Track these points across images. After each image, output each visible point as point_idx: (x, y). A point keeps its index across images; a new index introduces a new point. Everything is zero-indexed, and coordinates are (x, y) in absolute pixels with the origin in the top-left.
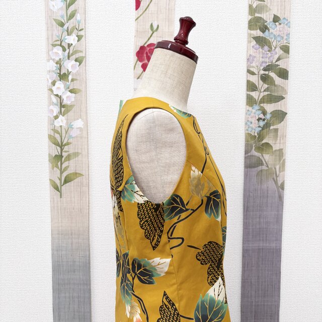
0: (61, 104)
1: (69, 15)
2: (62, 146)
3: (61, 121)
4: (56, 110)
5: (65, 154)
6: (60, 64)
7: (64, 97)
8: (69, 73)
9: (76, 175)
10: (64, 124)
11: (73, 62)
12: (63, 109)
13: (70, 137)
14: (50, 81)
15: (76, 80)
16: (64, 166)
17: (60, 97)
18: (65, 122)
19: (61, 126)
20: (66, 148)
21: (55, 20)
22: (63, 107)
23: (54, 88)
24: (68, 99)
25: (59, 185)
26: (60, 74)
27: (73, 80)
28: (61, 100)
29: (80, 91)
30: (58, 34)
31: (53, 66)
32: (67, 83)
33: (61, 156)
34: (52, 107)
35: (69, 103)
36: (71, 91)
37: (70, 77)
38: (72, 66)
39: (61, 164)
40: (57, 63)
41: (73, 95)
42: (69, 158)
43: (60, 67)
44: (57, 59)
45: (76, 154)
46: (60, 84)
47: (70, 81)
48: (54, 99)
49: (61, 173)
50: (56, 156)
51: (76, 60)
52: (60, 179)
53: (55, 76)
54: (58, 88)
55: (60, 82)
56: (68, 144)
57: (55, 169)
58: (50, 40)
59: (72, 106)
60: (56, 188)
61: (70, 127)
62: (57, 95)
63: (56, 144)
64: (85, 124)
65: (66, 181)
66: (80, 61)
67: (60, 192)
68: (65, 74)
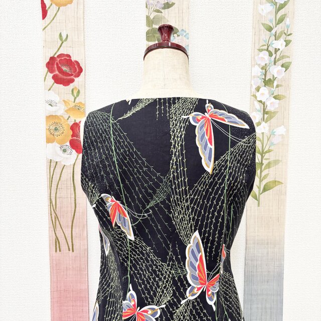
0: (264, 110)
1: (278, 19)
2: (262, 154)
3: (264, 128)
4: (259, 117)
5: (265, 162)
6: (266, 69)
7: (268, 103)
8: (275, 79)
9: (276, 183)
10: (266, 131)
11: (280, 68)
12: (266, 116)
13: (272, 144)
14: (254, 87)
15: (281, 86)
16: (263, 174)
17: (264, 104)
18: (267, 128)
19: (263, 133)
20: (267, 156)
21: (263, 24)
22: (267, 114)
23: (258, 94)
24: (272, 104)
25: (257, 194)
26: (265, 79)
27: (278, 86)
28: (264, 107)
29: (284, 97)
30: (265, 39)
31: (258, 71)
32: (272, 89)
33: (262, 164)
34: (255, 114)
35: (272, 109)
36: (275, 98)
37: (275, 84)
38: (278, 72)
39: (261, 172)
40: (262, 68)
41: (277, 101)
42: (269, 166)
43: (266, 72)
44: (263, 64)
45: (276, 162)
46: (264, 90)
47: (275, 87)
48: (258, 106)
49: (261, 181)
51: (282, 66)
52: (259, 188)
53: (260, 82)
54: (263, 94)
55: (264, 88)
56: (269, 151)
58: (257, 45)
59: (275, 113)
60: (255, 197)
61: (272, 133)
62: (260, 101)
63: (257, 151)
64: (288, 131)
65: (265, 190)
66: (286, 66)
67: (258, 201)
68: (270, 80)
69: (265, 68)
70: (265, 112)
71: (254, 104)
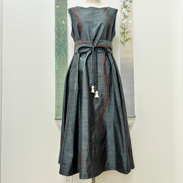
0: (124, 15)
2: (125, 29)
3: (125, 21)
4: (123, 18)
5: (126, 32)
7: (126, 13)
8: (127, 6)
9: (129, 39)
10: (126, 22)
11: (129, 2)
12: (125, 17)
13: (128, 26)
14: (121, 8)
16: (125, 36)
17: (124, 14)
18: (126, 21)
19: (124, 23)
20: (126, 30)
23: (122, 11)
24: (127, 13)
25: (123, 42)
27: (128, 8)
29: (131, 11)
31: (122, 3)
33: (125, 32)
34: (121, 17)
35: (127, 15)
36: (128, 11)
37: (128, 7)
39: (124, 35)
40: (123, 3)
41: (129, 12)
42: (127, 33)
44: (123, 1)
45: (129, 32)
46: (124, 9)
48: (122, 14)
49: (124, 38)
50: (123, 32)
51: (130, 2)
52: (124, 40)
53: (123, 7)
54: (124, 10)
56: (127, 28)
57: (122, 37)
59: (128, 16)
60: (123, 43)
61: (128, 23)
62: (123, 13)
63: (123, 28)
64: (132, 22)
65: (126, 41)
66: (131, 2)
67: (124, 45)
68: (126, 6)
69: (124, 3)
70: (125, 16)
71: (121, 14)
